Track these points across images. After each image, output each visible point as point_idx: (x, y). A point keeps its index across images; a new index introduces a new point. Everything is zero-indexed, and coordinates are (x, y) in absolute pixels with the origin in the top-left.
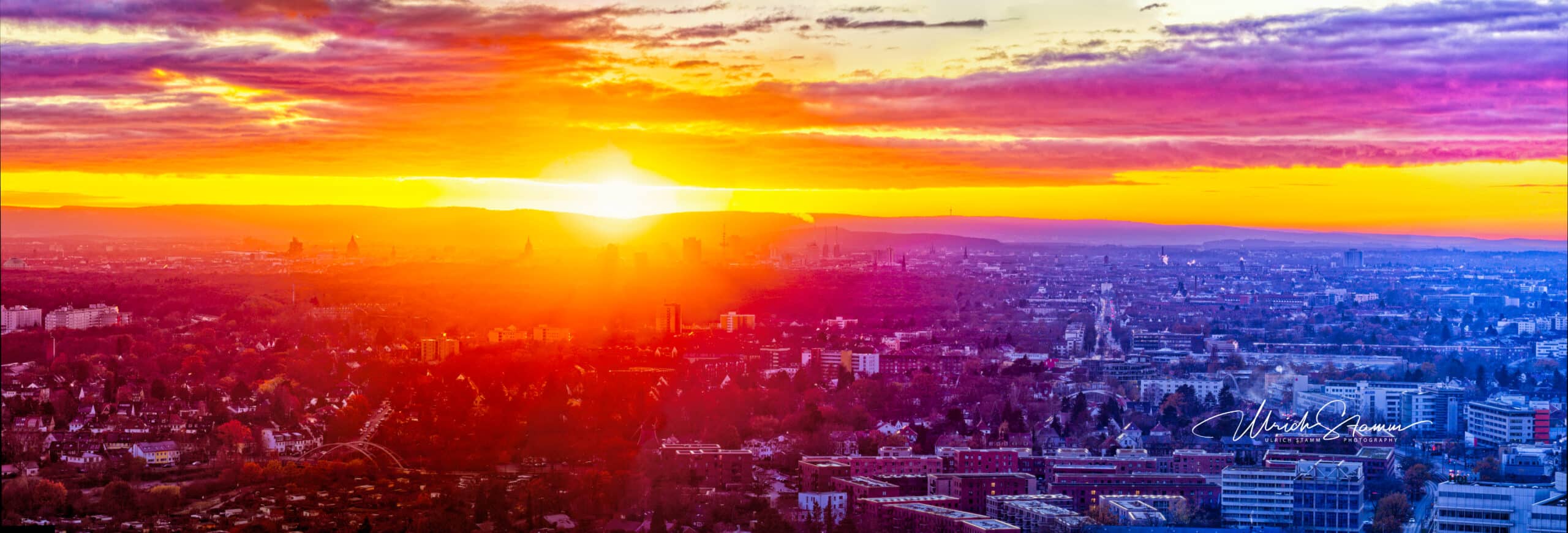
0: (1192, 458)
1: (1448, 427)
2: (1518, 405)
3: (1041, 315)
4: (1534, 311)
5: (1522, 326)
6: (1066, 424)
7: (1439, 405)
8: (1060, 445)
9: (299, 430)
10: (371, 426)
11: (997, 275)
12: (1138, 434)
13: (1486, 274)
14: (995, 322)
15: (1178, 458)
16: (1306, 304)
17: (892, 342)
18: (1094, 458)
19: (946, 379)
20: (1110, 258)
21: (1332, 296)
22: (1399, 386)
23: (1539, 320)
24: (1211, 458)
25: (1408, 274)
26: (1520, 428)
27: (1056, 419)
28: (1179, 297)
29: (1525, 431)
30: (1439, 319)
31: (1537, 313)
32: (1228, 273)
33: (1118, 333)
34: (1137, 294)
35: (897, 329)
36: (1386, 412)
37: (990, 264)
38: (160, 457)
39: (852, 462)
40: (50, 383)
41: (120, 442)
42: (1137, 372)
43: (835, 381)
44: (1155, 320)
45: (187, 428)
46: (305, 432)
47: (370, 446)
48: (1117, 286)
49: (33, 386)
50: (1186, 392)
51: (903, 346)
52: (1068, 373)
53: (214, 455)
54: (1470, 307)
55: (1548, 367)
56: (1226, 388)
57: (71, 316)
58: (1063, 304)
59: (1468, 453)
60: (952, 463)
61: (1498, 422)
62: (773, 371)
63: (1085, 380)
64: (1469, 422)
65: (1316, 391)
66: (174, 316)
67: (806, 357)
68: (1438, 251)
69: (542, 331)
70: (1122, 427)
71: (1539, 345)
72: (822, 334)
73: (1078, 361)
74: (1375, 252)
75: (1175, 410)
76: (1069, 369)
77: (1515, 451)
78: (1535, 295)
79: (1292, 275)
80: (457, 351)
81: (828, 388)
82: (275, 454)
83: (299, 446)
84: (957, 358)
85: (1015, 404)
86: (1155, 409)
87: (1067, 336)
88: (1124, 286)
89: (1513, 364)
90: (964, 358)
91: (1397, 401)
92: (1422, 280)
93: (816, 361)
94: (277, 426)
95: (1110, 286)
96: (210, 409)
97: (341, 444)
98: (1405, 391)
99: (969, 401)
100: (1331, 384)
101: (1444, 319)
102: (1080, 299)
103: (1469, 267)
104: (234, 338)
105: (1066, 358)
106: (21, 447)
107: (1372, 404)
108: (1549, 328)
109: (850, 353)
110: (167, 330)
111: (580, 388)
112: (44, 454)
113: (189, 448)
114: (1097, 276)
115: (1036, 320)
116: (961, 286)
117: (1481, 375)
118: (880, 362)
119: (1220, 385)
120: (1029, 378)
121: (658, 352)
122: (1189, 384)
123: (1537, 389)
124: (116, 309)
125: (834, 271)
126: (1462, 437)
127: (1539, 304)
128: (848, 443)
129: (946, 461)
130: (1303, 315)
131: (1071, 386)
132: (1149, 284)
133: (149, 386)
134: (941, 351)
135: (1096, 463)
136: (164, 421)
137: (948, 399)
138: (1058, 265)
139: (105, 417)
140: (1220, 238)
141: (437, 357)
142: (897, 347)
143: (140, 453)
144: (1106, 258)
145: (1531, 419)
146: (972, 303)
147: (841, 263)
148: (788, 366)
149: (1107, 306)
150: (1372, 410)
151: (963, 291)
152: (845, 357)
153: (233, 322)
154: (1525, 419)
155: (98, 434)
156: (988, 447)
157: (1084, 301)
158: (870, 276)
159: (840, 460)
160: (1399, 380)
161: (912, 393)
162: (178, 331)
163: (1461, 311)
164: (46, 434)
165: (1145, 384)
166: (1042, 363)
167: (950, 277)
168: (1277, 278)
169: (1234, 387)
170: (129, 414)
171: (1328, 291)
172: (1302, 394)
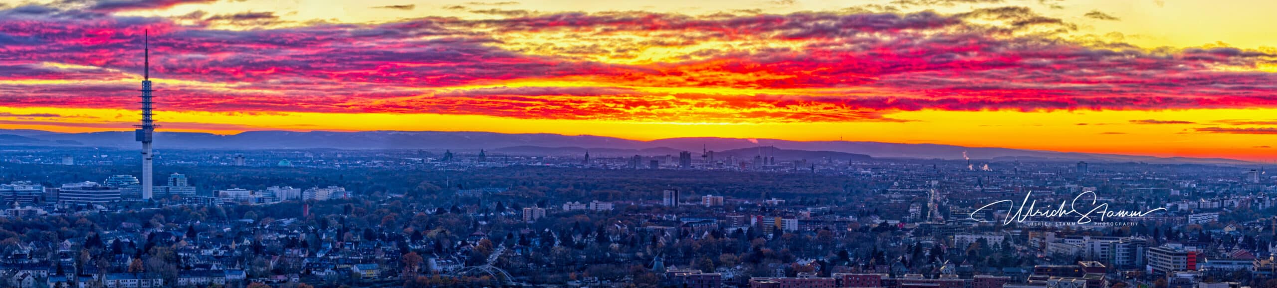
0: (985, 279)
1: (1137, 262)
2: (1178, 249)
3: (895, 199)
4: (1187, 198)
5: (1181, 206)
6: (910, 260)
7: (1132, 249)
8: (906, 272)
9: (451, 259)
10: (494, 257)
11: (869, 175)
12: (952, 266)
13: (1159, 177)
14: (867, 203)
15: (976, 279)
16: (1054, 193)
17: (806, 213)
18: (926, 280)
19: (838, 234)
20: (937, 166)
21: (1069, 188)
22: (1108, 239)
23: (1191, 203)
24: (996, 279)
25: (1114, 177)
26: (1179, 263)
27: (904, 258)
28: (978, 188)
29: (1182, 265)
30: (1132, 202)
31: (1189, 199)
32: (1009, 175)
33: (941, 209)
34: (953, 187)
35: (808, 205)
36: (1100, 254)
37: (866, 169)
38: (369, 273)
39: (781, 281)
40: (305, 229)
41: (346, 264)
42: (952, 231)
43: (771, 235)
44: (964, 201)
45: (385, 257)
46: (454, 260)
47: (493, 269)
48: (941, 182)
49: (296, 231)
50: (982, 242)
51: (812, 215)
52: (911, 231)
53: (401, 272)
54: (1151, 195)
55: (1195, 229)
56: (1006, 239)
57: (317, 193)
58: (908, 192)
59: (1148, 277)
60: (841, 282)
61: (1166, 259)
62: (734, 229)
63: (921, 235)
64: (1149, 259)
65: (1059, 242)
66: (377, 194)
67: (754, 221)
68: (1132, 164)
69: (594, 204)
70: (943, 262)
71: (1190, 217)
72: (763, 209)
73: (917, 224)
74: (1095, 164)
75: (975, 252)
76: (912, 229)
77: (1175, 276)
78: (1189, 189)
79: (1047, 177)
80: (544, 215)
81: (767, 239)
82: (436, 273)
83: (451, 268)
84: (844, 222)
85: (879, 249)
86: (963, 252)
87: (911, 210)
88: (945, 182)
89: (1175, 228)
90: (849, 222)
91: (1107, 247)
92: (1123, 180)
93: (759, 225)
94: (438, 257)
95: (937, 182)
96: (399, 246)
97: (476, 267)
98: (1111, 242)
99: (852, 247)
100: (1068, 238)
101: (1135, 202)
102: (919, 189)
103: (1150, 173)
104: (412, 207)
105: (910, 222)
106: (289, 265)
107: (1092, 249)
108: (1197, 207)
109: (780, 218)
110: (373, 202)
111: (618, 238)
112: (302, 270)
113: (387, 268)
114: (930, 177)
115: (892, 201)
116: (847, 181)
117: (1156, 234)
118: (799, 224)
119: (1003, 238)
120: (888, 234)
121: (664, 217)
122: (984, 237)
123: (1189, 241)
124: (343, 189)
125: (772, 173)
126: (1145, 268)
127: (1191, 192)
128: (779, 270)
129: (837, 281)
130: (1052, 199)
131: (913, 239)
132: (960, 181)
133: (363, 232)
134: (835, 218)
135: (928, 282)
136: (371, 252)
137: (839, 246)
138: (906, 170)
139: (338, 250)
140: (1004, 155)
141: (532, 219)
142: (808, 216)
143: (358, 270)
144: (935, 166)
145: (1186, 257)
146: (854, 191)
147: (775, 168)
148: (743, 226)
149: (935, 194)
150: (1093, 253)
151: (848, 184)
152: (777, 221)
153: (411, 198)
154: (1182, 257)
155: (334, 259)
156: (863, 272)
157: (921, 190)
158: (793, 176)
159: (773, 279)
160: (1108, 235)
161: (818, 243)
162: (379, 202)
163: (1145, 198)
164: (303, 258)
165: (957, 237)
166: (896, 225)
167: (841, 176)
168: (1037, 178)
169: (1011, 240)
170: (351, 248)
171: (1067, 186)
172: (1050, 244)
